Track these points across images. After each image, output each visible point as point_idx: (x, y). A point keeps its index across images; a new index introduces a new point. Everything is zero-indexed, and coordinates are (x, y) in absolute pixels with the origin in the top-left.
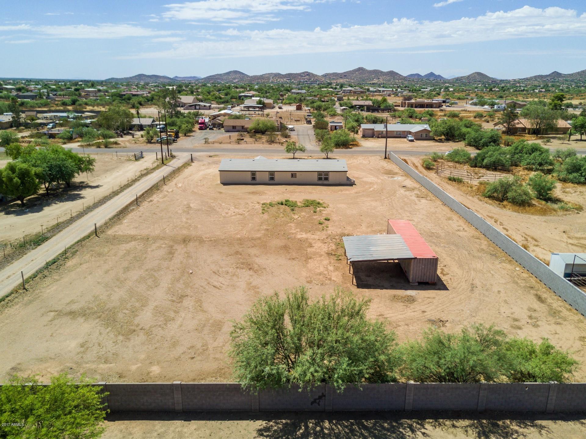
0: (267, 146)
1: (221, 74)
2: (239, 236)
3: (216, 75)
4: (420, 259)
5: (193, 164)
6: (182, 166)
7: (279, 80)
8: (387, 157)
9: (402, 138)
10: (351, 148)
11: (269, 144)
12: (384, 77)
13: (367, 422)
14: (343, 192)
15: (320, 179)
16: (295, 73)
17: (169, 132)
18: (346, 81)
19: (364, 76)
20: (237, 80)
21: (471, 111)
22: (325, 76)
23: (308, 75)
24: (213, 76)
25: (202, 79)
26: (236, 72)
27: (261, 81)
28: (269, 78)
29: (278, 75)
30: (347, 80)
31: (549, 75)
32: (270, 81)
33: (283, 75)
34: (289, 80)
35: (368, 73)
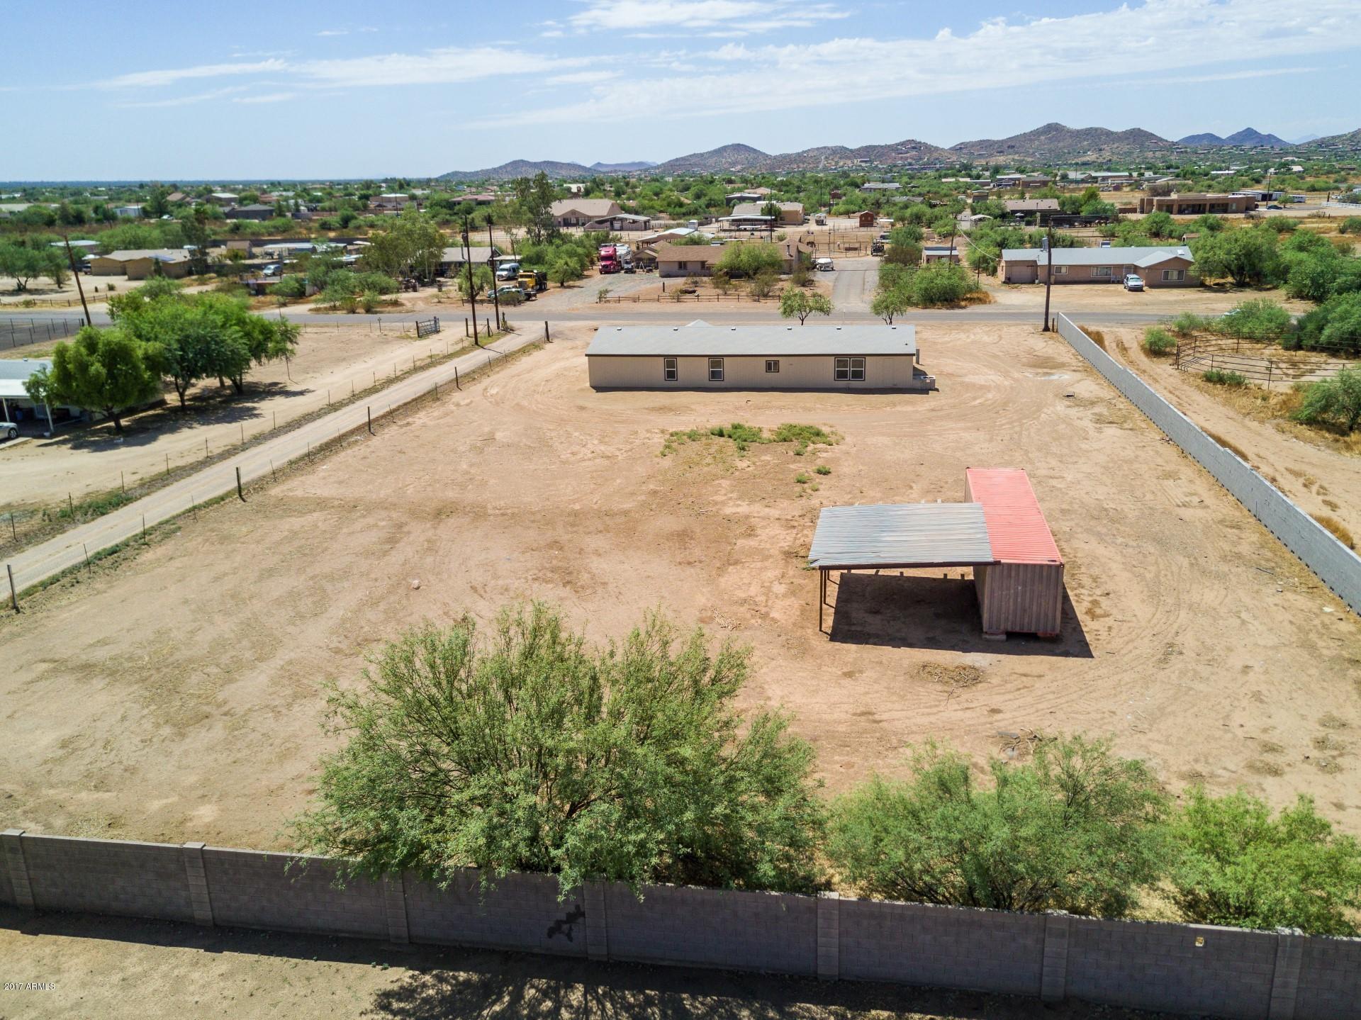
0: (747, 305)
1: (702, 155)
2: (577, 507)
3: (691, 156)
4: (1010, 565)
5: (548, 346)
6: (519, 351)
7: (841, 164)
8: (1050, 326)
9: (1113, 282)
10: (963, 307)
11: (753, 300)
12: (1115, 146)
13: (694, 998)
14: (899, 408)
15: (841, 375)
16: (883, 144)
18: (1013, 160)
19: (1061, 145)
20: (739, 167)
21: (1335, 218)
22: (959, 149)
23: (914, 148)
24: (683, 159)
25: (658, 167)
26: (738, 148)
27: (798, 167)
28: (817, 160)
29: (841, 152)
30: (1016, 157)
32: (821, 166)
33: (851, 151)
34: (866, 162)
35: (1071, 137)
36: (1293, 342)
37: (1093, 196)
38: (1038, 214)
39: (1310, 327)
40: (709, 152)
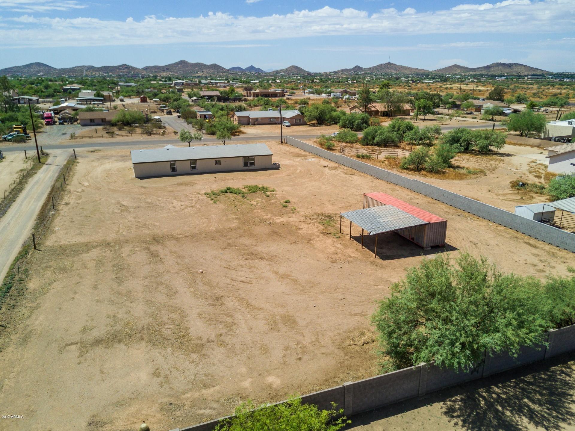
1: (20, 67)
2: (213, 228)
3: (13, 67)
4: (433, 223)
5: (79, 161)
7: (94, 73)
8: (283, 141)
9: (277, 124)
10: (238, 135)
11: (149, 135)
12: (208, 70)
15: (245, 164)
16: (112, 65)
17: (15, 128)
18: (170, 74)
19: (187, 69)
20: (42, 73)
22: (146, 69)
24: (9, 68)
26: (39, 64)
27: (73, 74)
28: (82, 72)
29: (91, 68)
30: (170, 73)
31: (353, 69)
32: (84, 74)
33: (98, 68)
34: (105, 73)
35: (190, 66)
36: (365, 143)
37: (233, 91)
38: (216, 97)
39: (370, 138)
40: (24, 66)
